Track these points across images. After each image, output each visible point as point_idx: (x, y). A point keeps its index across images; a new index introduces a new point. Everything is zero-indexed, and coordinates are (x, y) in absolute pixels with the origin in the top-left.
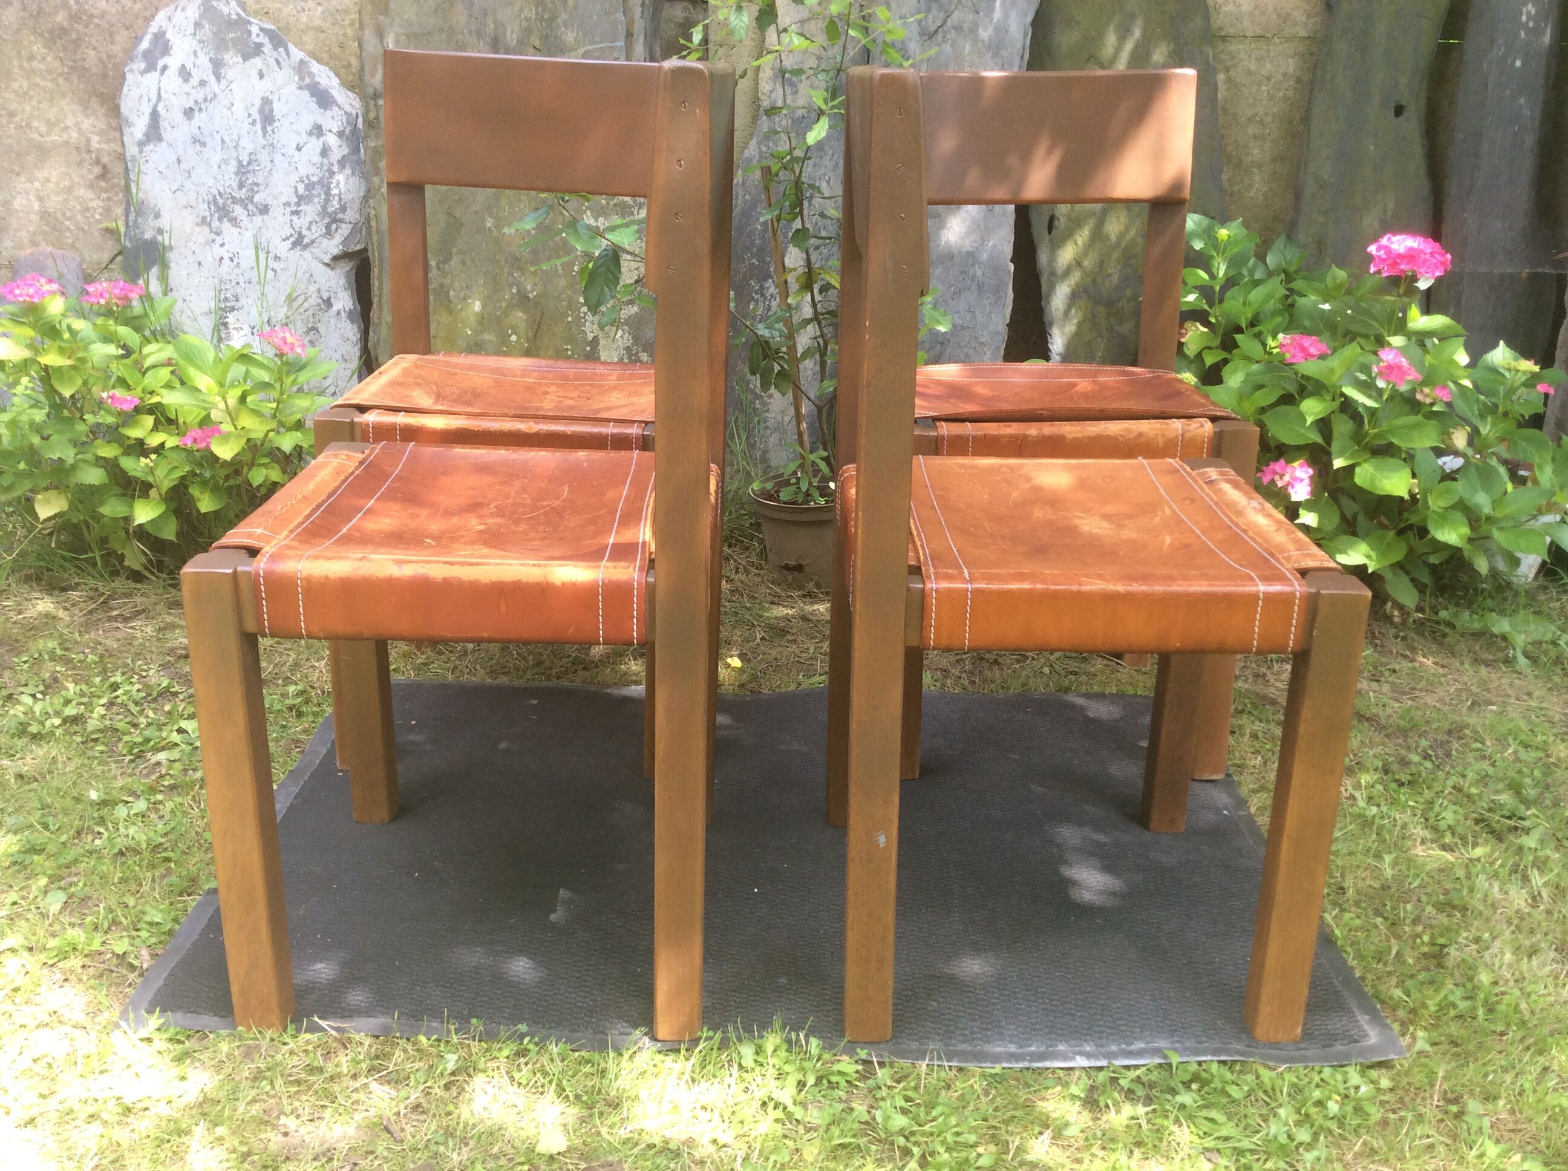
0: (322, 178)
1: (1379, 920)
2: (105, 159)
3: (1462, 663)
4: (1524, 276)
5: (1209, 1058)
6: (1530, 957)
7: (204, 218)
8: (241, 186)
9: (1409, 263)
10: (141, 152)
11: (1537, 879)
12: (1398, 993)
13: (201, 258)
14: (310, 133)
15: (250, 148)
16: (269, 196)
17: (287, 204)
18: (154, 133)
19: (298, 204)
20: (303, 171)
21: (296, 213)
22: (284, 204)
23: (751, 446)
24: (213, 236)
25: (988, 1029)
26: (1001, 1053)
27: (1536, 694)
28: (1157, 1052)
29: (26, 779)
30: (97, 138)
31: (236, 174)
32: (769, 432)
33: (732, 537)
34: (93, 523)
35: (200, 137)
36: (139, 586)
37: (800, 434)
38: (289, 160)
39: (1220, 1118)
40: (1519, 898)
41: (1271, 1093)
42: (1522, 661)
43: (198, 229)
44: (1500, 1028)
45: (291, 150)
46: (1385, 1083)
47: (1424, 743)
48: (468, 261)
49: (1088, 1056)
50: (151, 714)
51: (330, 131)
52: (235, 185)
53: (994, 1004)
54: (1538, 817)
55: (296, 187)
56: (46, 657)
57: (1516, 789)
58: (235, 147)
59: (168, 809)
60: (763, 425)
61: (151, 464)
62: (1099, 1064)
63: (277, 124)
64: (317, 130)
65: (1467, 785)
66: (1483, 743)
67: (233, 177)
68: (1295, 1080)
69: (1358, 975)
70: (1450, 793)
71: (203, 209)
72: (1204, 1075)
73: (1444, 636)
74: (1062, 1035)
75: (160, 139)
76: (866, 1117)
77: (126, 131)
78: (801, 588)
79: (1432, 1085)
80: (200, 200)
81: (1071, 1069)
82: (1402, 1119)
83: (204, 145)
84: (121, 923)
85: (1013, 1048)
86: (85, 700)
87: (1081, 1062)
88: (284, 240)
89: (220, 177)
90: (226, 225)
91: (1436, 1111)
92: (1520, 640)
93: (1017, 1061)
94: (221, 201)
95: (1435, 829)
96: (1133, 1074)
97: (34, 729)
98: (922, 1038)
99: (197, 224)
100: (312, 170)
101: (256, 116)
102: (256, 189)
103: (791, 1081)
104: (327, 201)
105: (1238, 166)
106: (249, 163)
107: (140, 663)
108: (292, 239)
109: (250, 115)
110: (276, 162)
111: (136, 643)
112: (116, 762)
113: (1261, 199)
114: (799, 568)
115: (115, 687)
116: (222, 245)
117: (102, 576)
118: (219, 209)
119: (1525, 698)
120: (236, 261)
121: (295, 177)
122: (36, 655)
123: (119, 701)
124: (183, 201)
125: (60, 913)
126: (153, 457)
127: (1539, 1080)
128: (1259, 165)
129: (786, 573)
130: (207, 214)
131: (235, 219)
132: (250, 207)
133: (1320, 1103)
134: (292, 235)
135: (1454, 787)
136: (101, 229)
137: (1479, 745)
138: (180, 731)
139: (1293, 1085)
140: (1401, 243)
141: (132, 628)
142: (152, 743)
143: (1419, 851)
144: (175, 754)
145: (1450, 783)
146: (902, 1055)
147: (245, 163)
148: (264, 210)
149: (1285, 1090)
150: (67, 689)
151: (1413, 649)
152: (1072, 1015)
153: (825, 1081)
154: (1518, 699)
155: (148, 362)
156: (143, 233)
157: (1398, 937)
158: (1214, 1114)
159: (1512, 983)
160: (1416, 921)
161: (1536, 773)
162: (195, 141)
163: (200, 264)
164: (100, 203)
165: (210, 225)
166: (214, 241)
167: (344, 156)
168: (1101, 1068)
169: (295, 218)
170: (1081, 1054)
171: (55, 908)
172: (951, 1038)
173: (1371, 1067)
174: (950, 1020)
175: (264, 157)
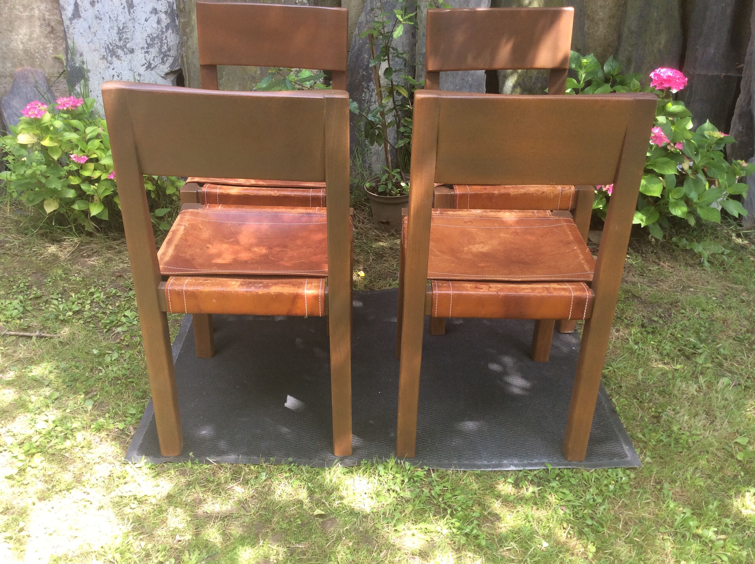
0: (158, 35)
1: (635, 400)
2: (53, 24)
3: (680, 266)
4: (722, 76)
5: (564, 467)
6: (694, 417)
7: (104, 56)
8: (120, 40)
9: (668, 83)
10: (71, 23)
11: (701, 380)
12: (640, 436)
13: (104, 76)
14: (151, 13)
15: (123, 21)
16: (134, 44)
17: (143, 48)
18: (76, 14)
19: (148, 48)
20: (149, 31)
21: (147, 52)
22: (141, 48)
23: (364, 162)
24: (108, 65)
25: (475, 455)
26: (481, 464)
27: (711, 281)
28: (543, 464)
29: (64, 344)
30: (48, 13)
31: (118, 34)
32: (372, 155)
33: (356, 205)
34: (70, 213)
35: (99, 16)
36: (92, 239)
37: (387, 159)
38: (142, 26)
39: (567, 492)
40: (693, 389)
41: (587, 481)
42: (706, 264)
43: (101, 61)
44: (680, 450)
45: (143, 21)
46: (633, 476)
47: (660, 310)
48: (231, 78)
49: (516, 466)
50: (110, 307)
51: (161, 11)
52: (117, 39)
53: (478, 443)
54: (705, 347)
55: (146, 40)
56: (59, 279)
57: (697, 333)
58: (116, 20)
59: (128, 356)
60: (369, 152)
61: (96, 188)
62: (520, 469)
63: (135, 8)
64: (155, 11)
65: (676, 333)
66: (685, 310)
67: (116, 35)
68: (597, 476)
69: (625, 427)
70: (669, 337)
71: (103, 52)
72: (561, 474)
73: (674, 251)
74: (506, 457)
75: (80, 17)
76: (429, 494)
77: (63, 13)
78: (389, 232)
79: (651, 477)
80: (102, 47)
81: (509, 471)
82: (638, 492)
83: (101, 19)
84: (118, 414)
85: (486, 463)
86: (80, 301)
87: (512, 468)
88: (142, 66)
89: (110, 35)
90: (114, 59)
91: (651, 487)
92: (706, 254)
93: (487, 468)
94: (111, 47)
95: (661, 354)
96: (533, 474)
97: (61, 317)
98: (449, 458)
99: (101, 59)
100: (153, 31)
101: (125, 4)
102: (127, 41)
103: (398, 481)
104: (161, 46)
105: (592, 20)
106: (123, 28)
107: (101, 281)
108: (146, 65)
109: (122, 4)
110: (136, 27)
111: (97, 269)
112: (100, 332)
113: (603, 36)
114: (388, 223)
115: (92, 294)
116: (113, 69)
117: (75, 234)
118: (110, 51)
119: (706, 284)
120: (120, 77)
121: (145, 35)
122: (54, 278)
123: (95, 301)
124: (93, 47)
125: (92, 410)
126: (96, 184)
127: (694, 473)
128: (602, 20)
129: (382, 225)
130: (105, 54)
131: (119, 56)
132: (125, 50)
133: (606, 485)
134: (146, 63)
135: (671, 334)
136: (53, 58)
137: (683, 311)
138: (125, 316)
139: (596, 478)
140: (665, 72)
141: (93, 261)
142: (114, 323)
143: (654, 365)
144: (125, 328)
145: (669, 332)
146: (441, 466)
147: (121, 28)
148: (132, 51)
149: (593, 480)
150: (72, 296)
151: (659, 259)
152: (509, 448)
153: (412, 480)
154: (703, 285)
155: (88, 137)
156: (75, 64)
157: (642, 409)
158: (565, 490)
159: (687, 429)
160: (650, 401)
161: (707, 324)
162: (97, 17)
163: (103, 78)
164: (52, 45)
165: (107, 59)
166: (109, 67)
167: (168, 24)
168: (521, 471)
169: (147, 55)
170: (513, 465)
171: (90, 408)
172: (461, 459)
173: (628, 469)
174: (460, 451)
175: (130, 25)
